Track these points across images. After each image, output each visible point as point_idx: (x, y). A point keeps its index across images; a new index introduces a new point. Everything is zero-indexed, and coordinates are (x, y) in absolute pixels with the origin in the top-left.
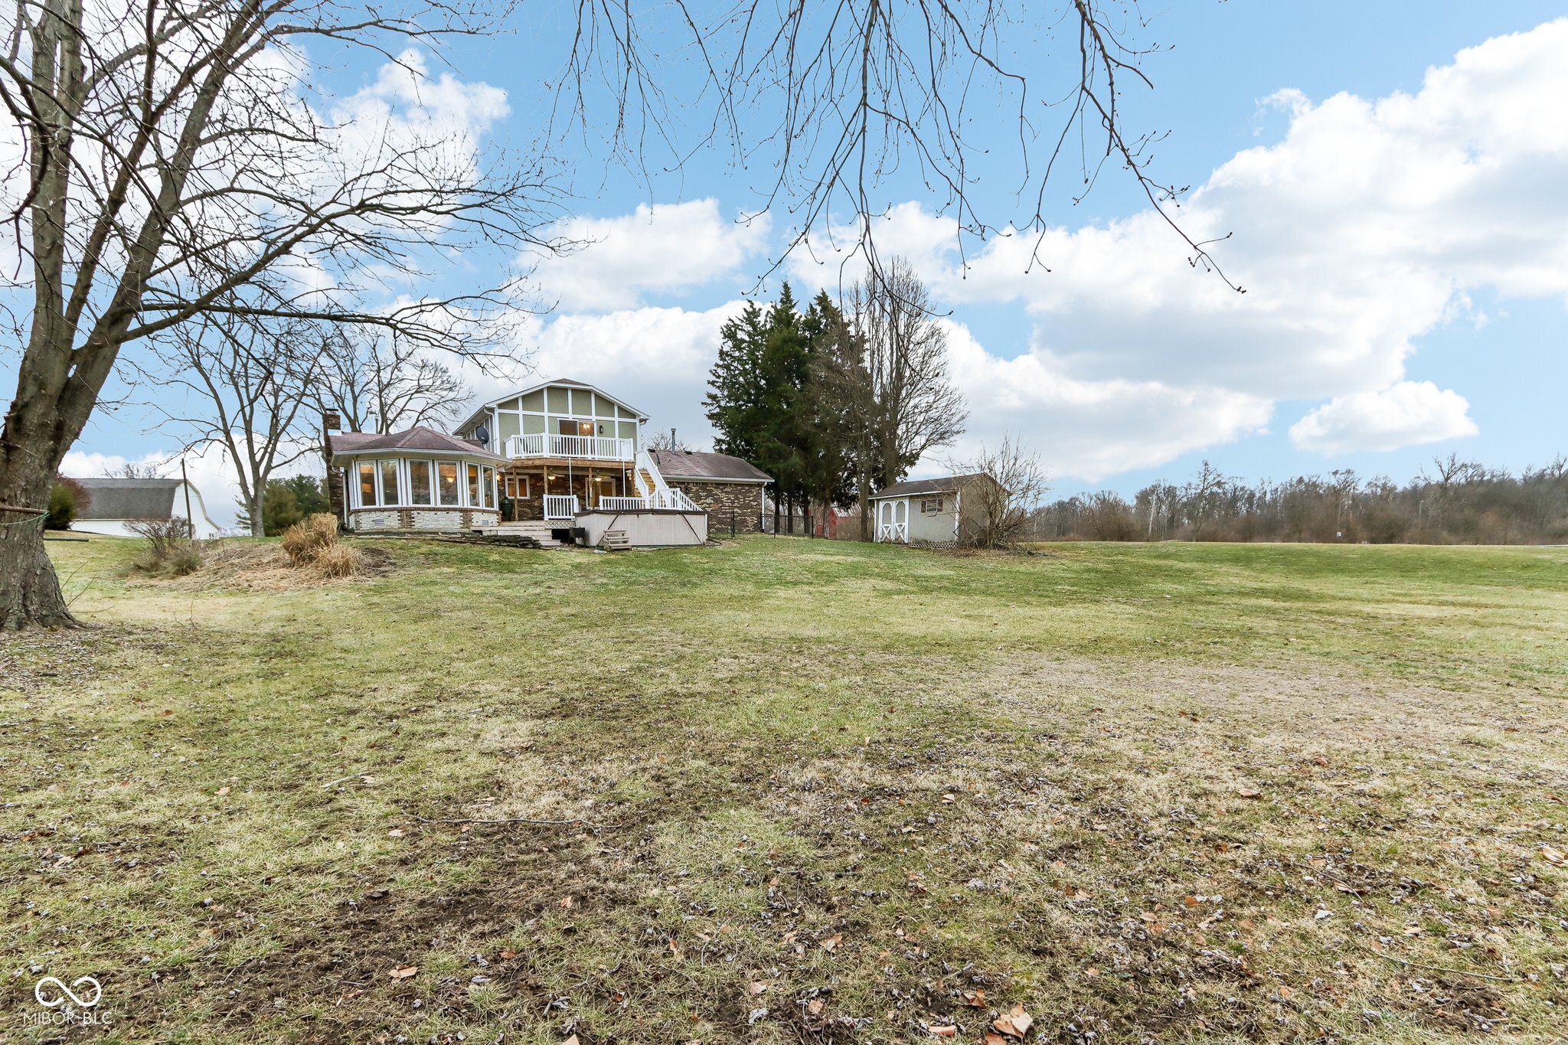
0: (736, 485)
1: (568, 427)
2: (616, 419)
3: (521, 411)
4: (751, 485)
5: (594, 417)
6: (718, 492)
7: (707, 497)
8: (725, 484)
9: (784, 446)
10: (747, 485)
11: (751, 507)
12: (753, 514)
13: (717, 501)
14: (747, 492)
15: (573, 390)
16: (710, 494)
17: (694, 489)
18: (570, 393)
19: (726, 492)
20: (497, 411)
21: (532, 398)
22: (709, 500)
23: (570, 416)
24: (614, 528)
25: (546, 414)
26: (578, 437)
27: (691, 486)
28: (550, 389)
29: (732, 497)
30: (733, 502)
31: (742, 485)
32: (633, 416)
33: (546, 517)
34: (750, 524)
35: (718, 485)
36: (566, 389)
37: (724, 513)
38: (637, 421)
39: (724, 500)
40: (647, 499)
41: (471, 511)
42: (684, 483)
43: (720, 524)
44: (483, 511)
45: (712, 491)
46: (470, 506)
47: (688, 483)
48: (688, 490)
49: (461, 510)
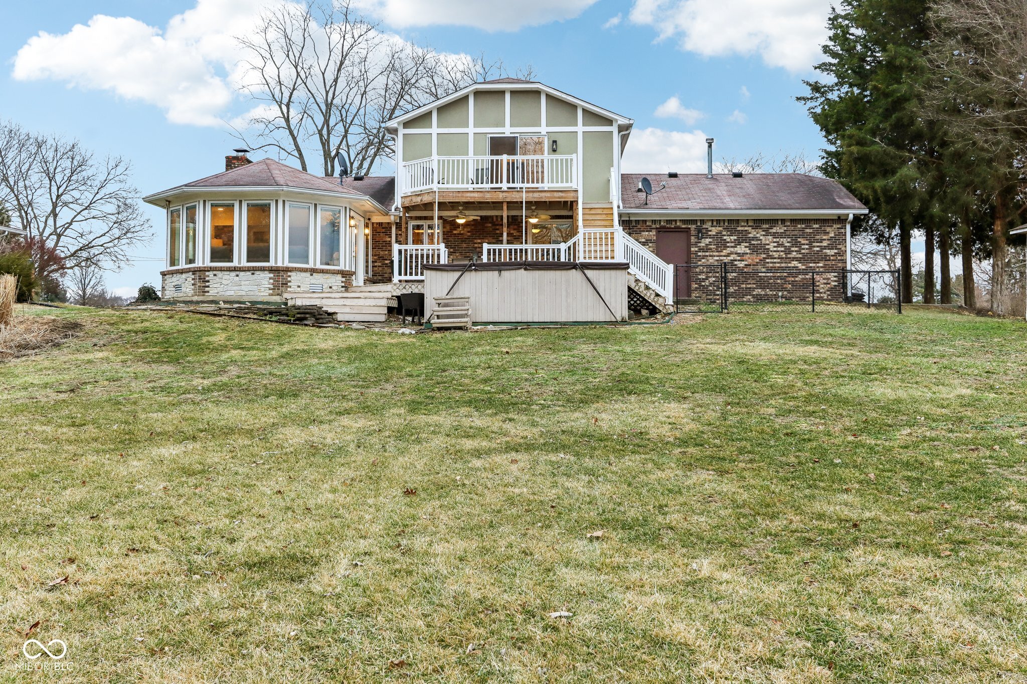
0: (795, 221)
1: (501, 145)
2: (580, 128)
3: (434, 129)
4: (825, 221)
5: (544, 129)
6: (759, 234)
7: (738, 243)
8: (773, 221)
9: (891, 150)
10: (816, 221)
11: (826, 258)
12: (828, 269)
13: (756, 249)
14: (817, 232)
15: (514, 93)
16: (742, 238)
17: (714, 231)
18: (508, 96)
19: (775, 235)
20: (402, 131)
21: (451, 109)
22: (741, 249)
23: (507, 131)
24: (456, 293)
25: (471, 130)
26: (518, 158)
27: (708, 225)
28: (478, 94)
29: (786, 242)
30: (788, 251)
31: (807, 221)
32: (609, 122)
33: (396, 278)
34: (822, 287)
35: (758, 222)
36: (502, 93)
37: (769, 270)
38: (614, 129)
39: (771, 247)
40: (563, 246)
41: (287, 270)
42: (694, 222)
43: (763, 288)
44: (313, 271)
45: (748, 232)
46: (287, 264)
47: (703, 221)
48: (701, 233)
49: (271, 270)
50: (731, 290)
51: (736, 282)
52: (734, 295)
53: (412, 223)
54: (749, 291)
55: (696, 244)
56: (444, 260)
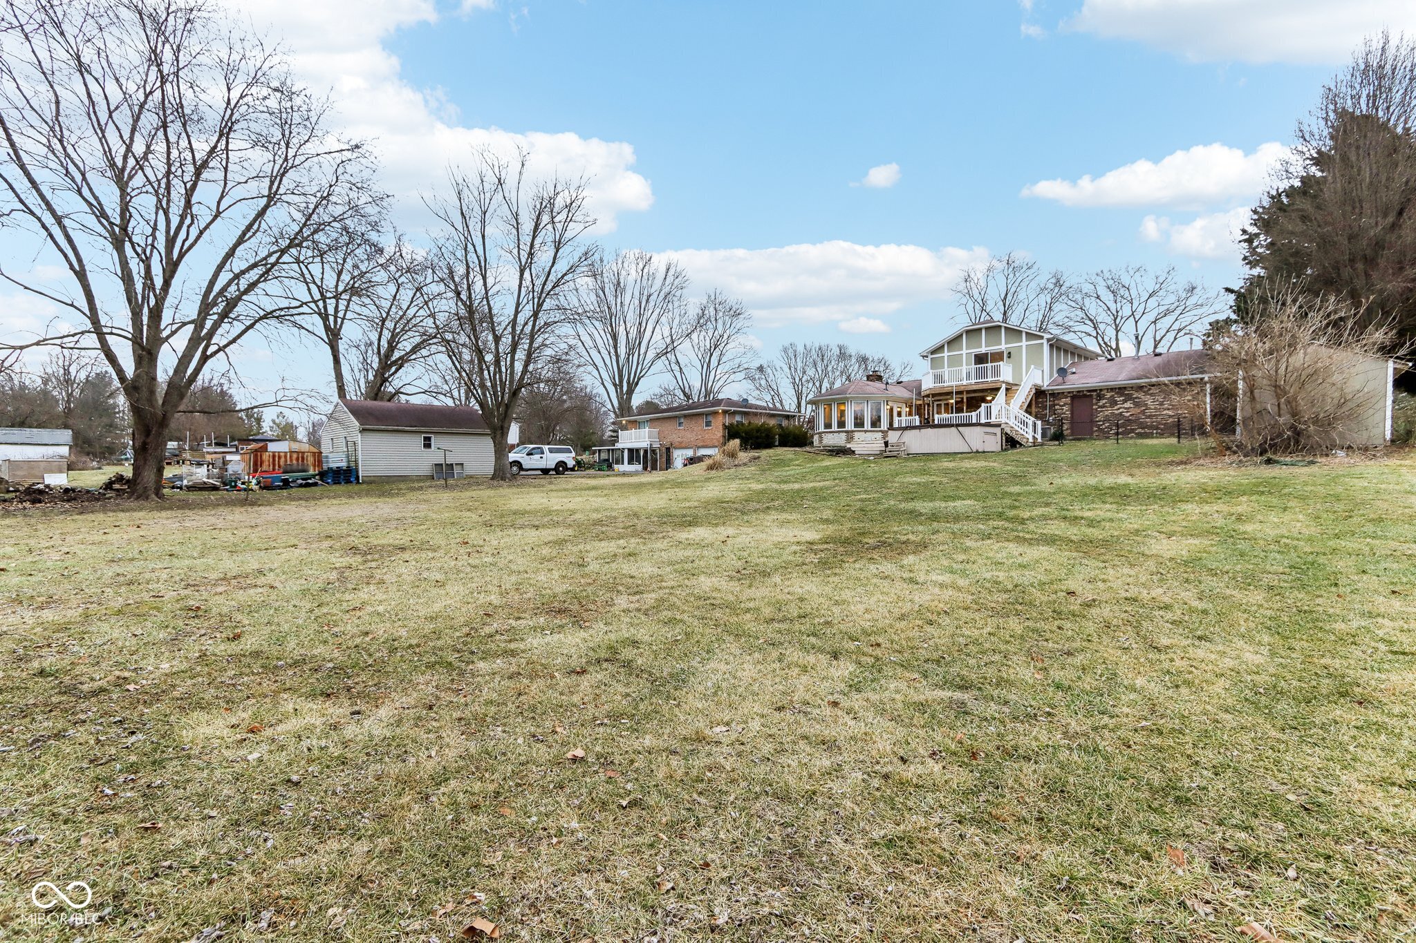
0: (1166, 384)
1: (980, 359)
2: (1024, 343)
3: (946, 354)
4: (1189, 383)
5: (1003, 346)
6: (1141, 395)
7: (1125, 401)
8: (1150, 386)
11: (1190, 407)
12: (1192, 414)
13: (1138, 404)
14: (1183, 391)
15: (986, 329)
16: (1129, 398)
17: (1108, 395)
19: (1151, 395)
20: (930, 357)
21: (954, 341)
22: (1128, 405)
23: (983, 350)
25: (964, 352)
26: (989, 365)
27: (1104, 392)
28: (968, 332)
29: (1160, 398)
30: (1161, 404)
31: (1175, 385)
32: (1040, 338)
34: (1187, 426)
35: (1139, 388)
36: (981, 329)
37: (1148, 417)
38: (1044, 341)
39: (1149, 403)
40: (974, 414)
41: (853, 431)
42: (1095, 391)
43: (1143, 428)
44: (866, 431)
45: (1132, 394)
46: (853, 429)
47: (1101, 390)
48: (1100, 397)
49: (846, 432)
50: (1120, 430)
51: (1123, 425)
52: (1122, 433)
53: (936, 403)
54: (1132, 431)
55: (1096, 404)
56: (918, 423)
